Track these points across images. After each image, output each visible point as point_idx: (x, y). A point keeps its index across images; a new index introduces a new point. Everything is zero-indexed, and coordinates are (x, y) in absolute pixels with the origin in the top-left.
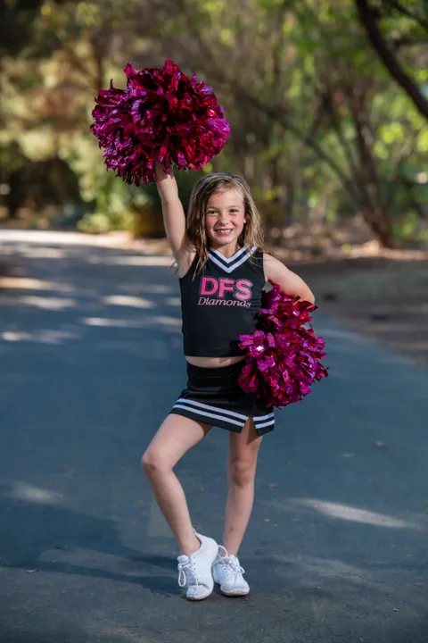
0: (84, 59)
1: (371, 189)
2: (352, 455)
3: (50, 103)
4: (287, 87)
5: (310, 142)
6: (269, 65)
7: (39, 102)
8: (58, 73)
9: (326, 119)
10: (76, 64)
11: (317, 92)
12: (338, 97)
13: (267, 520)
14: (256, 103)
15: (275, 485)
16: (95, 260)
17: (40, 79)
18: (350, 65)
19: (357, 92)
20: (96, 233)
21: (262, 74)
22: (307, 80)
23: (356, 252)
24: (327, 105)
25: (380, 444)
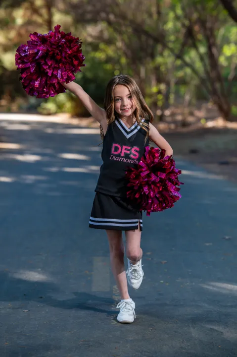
0: (40, 7)
1: (218, 86)
2: (211, 244)
3: (19, 34)
4: (165, 23)
5: (179, 56)
6: (154, 9)
7: (13, 34)
8: (24, 16)
9: (190, 41)
10: (35, 11)
11: (183, 25)
12: (196, 28)
13: (162, 281)
14: (146, 33)
15: (165, 262)
16: (50, 131)
17: (13, 20)
18: (204, 9)
19: (209, 25)
20: (49, 114)
21: (150, 15)
22: (177, 18)
23: (210, 124)
24: (190, 33)
25: (227, 237)
